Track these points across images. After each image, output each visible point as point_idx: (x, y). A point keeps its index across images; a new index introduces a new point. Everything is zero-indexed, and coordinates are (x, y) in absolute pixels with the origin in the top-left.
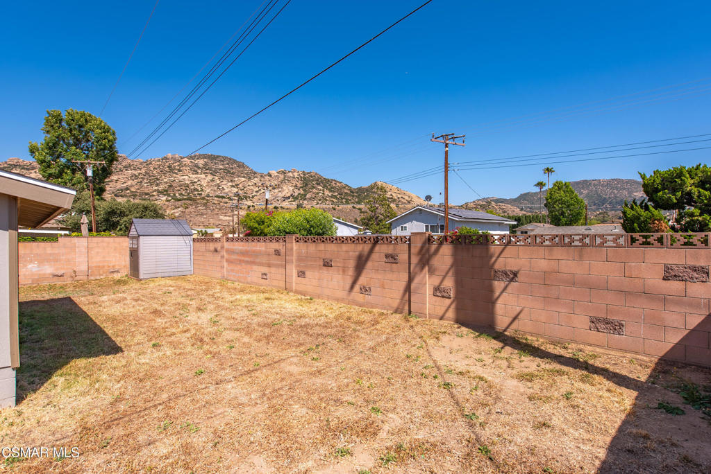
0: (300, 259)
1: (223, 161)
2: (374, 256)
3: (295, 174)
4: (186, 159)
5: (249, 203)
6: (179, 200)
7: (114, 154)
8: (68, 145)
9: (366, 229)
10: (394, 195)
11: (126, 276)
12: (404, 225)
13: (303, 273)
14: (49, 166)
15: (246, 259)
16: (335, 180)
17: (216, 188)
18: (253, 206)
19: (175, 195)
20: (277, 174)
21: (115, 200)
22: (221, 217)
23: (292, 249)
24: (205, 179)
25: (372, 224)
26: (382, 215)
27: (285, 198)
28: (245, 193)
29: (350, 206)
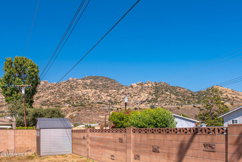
0: (136, 146)
1: (101, 80)
2: (194, 145)
3: (149, 84)
4: (80, 80)
5: (118, 106)
6: (76, 106)
7: (38, 80)
8: (15, 77)
9: (202, 123)
10: (229, 96)
11: (35, 153)
12: (235, 119)
13: (138, 156)
14: (6, 90)
15: (101, 144)
16: (179, 87)
17: (97, 98)
18: (121, 108)
19: (73, 103)
20: (136, 86)
21: (41, 107)
22: (100, 116)
23: (130, 138)
24: (91, 92)
25: (208, 119)
26: (217, 111)
27: (142, 102)
28: (115, 100)
29: (191, 106)
